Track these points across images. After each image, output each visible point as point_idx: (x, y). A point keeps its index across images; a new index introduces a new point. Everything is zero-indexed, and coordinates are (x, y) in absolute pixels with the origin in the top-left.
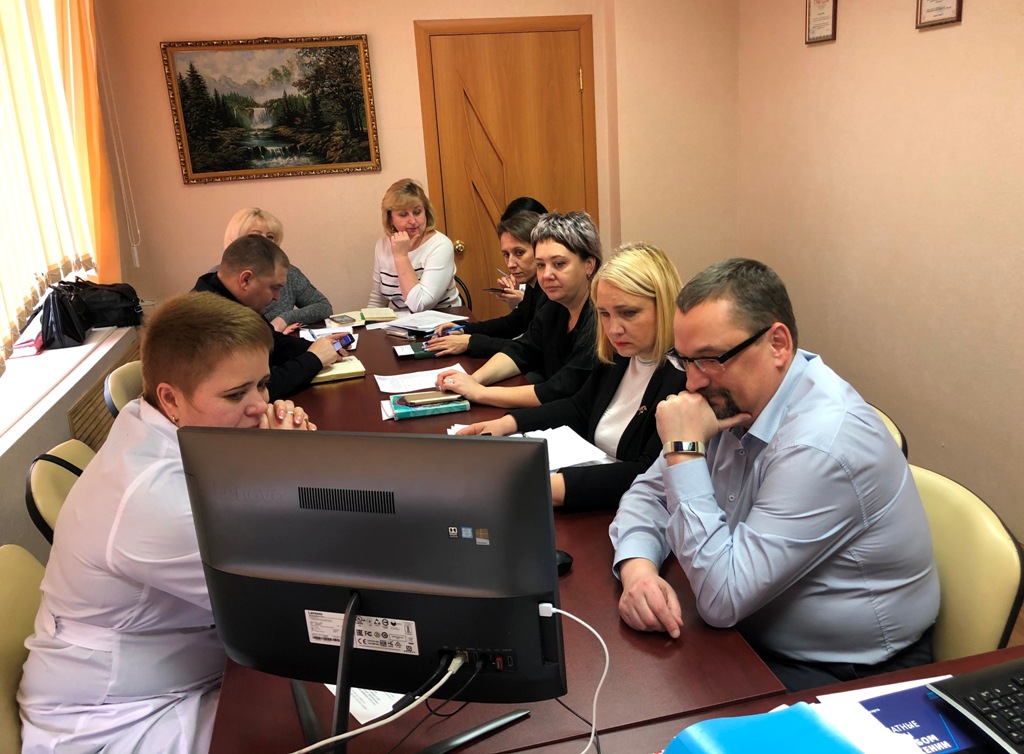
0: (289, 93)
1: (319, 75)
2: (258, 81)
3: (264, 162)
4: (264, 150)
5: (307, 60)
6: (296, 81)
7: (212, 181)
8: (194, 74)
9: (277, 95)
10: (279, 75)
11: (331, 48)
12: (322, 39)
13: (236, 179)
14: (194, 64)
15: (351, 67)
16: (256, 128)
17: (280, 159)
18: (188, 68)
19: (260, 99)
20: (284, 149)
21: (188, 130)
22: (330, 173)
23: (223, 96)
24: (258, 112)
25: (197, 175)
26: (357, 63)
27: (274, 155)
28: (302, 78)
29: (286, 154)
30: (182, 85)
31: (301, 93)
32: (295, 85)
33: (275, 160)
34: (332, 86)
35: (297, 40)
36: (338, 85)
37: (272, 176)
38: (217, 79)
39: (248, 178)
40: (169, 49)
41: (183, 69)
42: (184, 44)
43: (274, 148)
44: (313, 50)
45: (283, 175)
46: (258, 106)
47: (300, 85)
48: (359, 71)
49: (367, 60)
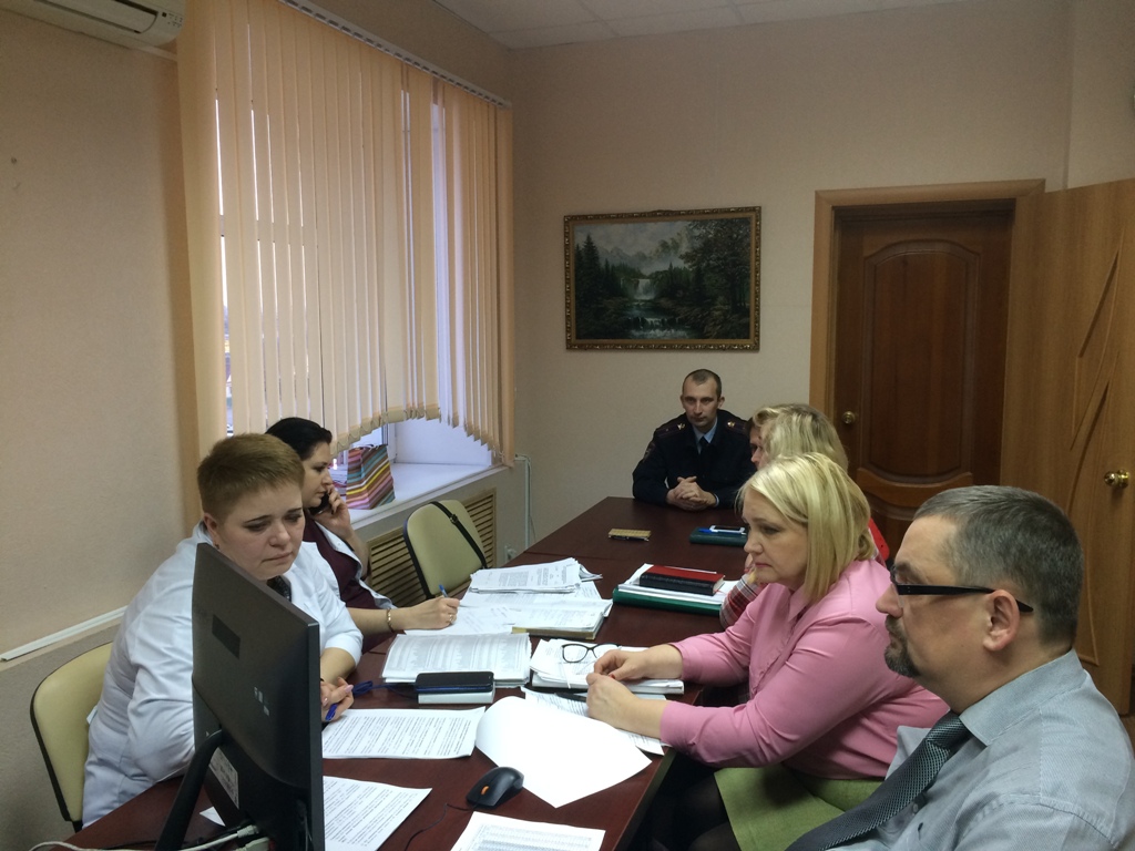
0: (674, 266)
1: (707, 247)
2: (647, 253)
3: (642, 333)
4: (644, 322)
5: (697, 232)
6: (683, 253)
7: (591, 348)
8: (589, 244)
9: (662, 267)
10: (668, 247)
11: (722, 220)
12: (714, 212)
13: (614, 348)
14: (592, 236)
15: (741, 241)
16: (639, 298)
17: (657, 331)
18: (585, 239)
19: (647, 271)
20: (663, 320)
21: (577, 297)
22: (705, 348)
23: (613, 267)
24: (643, 282)
25: (579, 342)
26: (747, 236)
27: (653, 327)
28: (689, 251)
29: (664, 326)
30: (578, 255)
31: (687, 266)
32: (682, 257)
33: (652, 332)
34: (719, 259)
35: (689, 212)
36: (725, 259)
37: (648, 348)
38: (609, 250)
39: (626, 348)
40: (571, 222)
41: (580, 240)
42: (585, 218)
43: (653, 320)
44: (703, 223)
45: (658, 348)
46: (644, 277)
47: (687, 257)
48: (749, 245)
49: (758, 234)
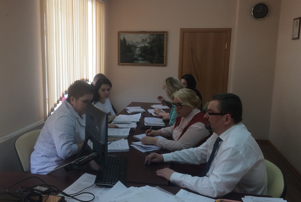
0: (146, 45)
1: (154, 41)
2: (139, 42)
3: (137, 62)
4: (138, 59)
5: (151, 37)
6: (148, 42)
7: (124, 65)
8: (124, 39)
9: (143, 45)
10: (144, 40)
11: (158, 34)
12: (155, 32)
13: (130, 65)
14: (125, 37)
15: (162, 39)
16: (137, 53)
17: (141, 61)
18: (123, 38)
19: (139, 46)
20: (142, 59)
21: (121, 52)
22: (153, 66)
23: (130, 45)
25: (121, 64)
26: (164, 38)
27: (140, 60)
29: (143, 60)
30: (121, 41)
31: (149, 45)
32: (147, 43)
33: (140, 61)
34: (157, 44)
35: (149, 32)
37: (138, 65)
38: (129, 41)
39: (133, 65)
40: (120, 33)
42: (123, 32)
43: (140, 58)
44: (153, 35)
45: (141, 65)
46: (138, 48)
47: (149, 43)
48: (164, 41)
49: (166, 38)
